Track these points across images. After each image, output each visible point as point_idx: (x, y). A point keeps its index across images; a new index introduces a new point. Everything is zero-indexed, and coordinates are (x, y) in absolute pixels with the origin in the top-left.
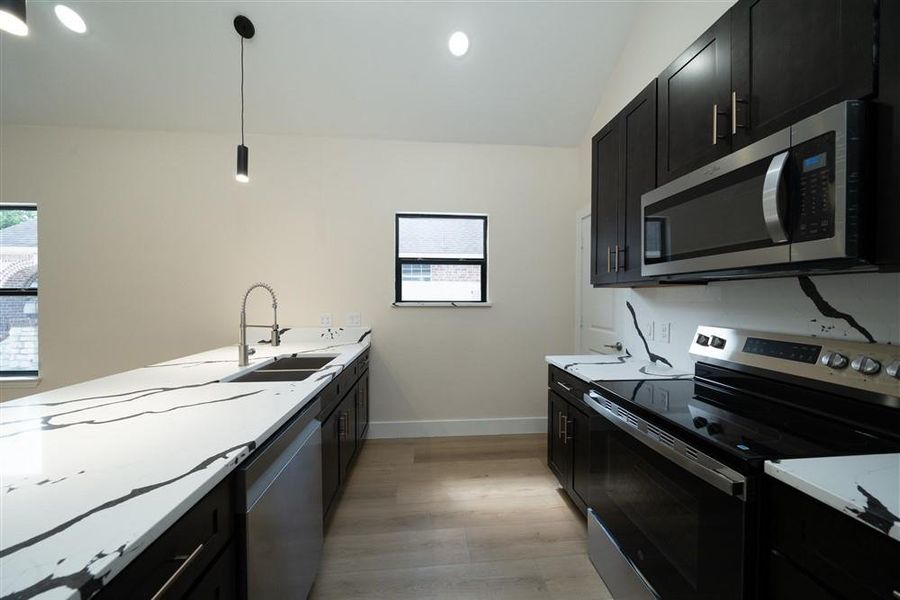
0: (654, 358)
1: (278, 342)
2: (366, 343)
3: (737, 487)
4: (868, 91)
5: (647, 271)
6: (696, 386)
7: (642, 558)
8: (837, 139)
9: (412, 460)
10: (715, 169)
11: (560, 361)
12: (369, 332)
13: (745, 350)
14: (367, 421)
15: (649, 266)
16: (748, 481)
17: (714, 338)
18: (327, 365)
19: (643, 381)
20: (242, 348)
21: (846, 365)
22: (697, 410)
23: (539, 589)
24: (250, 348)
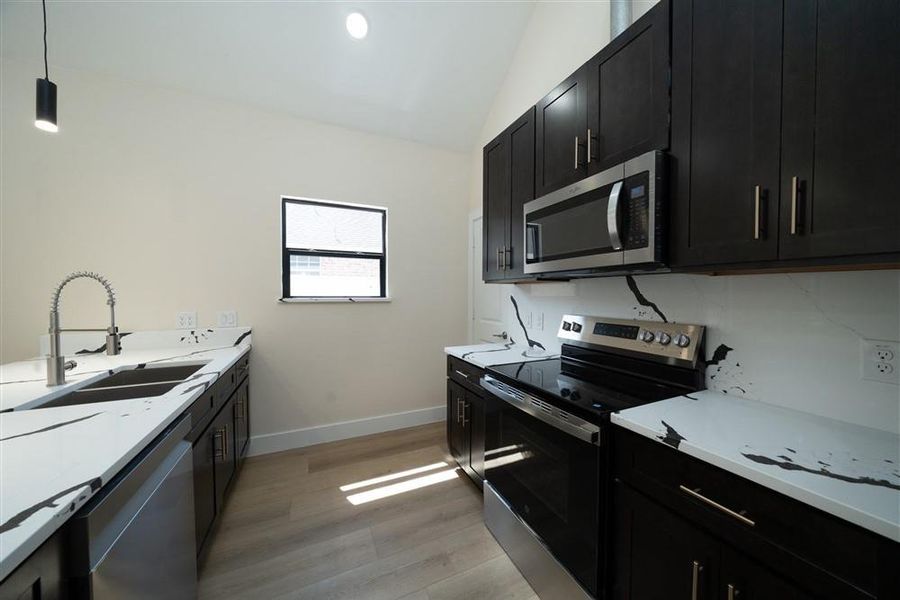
0: (532, 343)
1: (117, 350)
2: (244, 346)
3: (594, 436)
4: (665, 146)
5: (529, 269)
6: (562, 363)
7: (527, 511)
8: (650, 177)
9: (307, 470)
10: (577, 189)
11: (458, 352)
12: (250, 332)
13: (594, 333)
14: (248, 436)
15: (530, 265)
16: (601, 431)
17: (575, 324)
18: (195, 374)
19: (524, 363)
20: (54, 360)
21: (652, 339)
22: (563, 383)
23: (444, 565)
24: (66, 360)
